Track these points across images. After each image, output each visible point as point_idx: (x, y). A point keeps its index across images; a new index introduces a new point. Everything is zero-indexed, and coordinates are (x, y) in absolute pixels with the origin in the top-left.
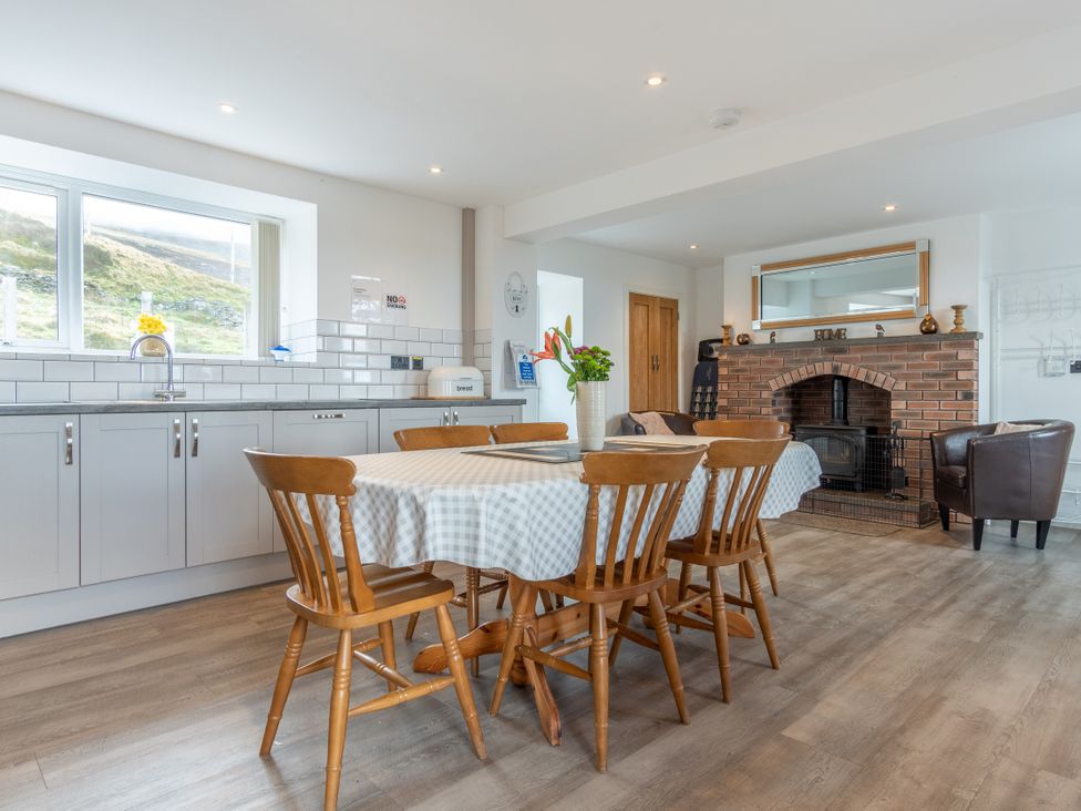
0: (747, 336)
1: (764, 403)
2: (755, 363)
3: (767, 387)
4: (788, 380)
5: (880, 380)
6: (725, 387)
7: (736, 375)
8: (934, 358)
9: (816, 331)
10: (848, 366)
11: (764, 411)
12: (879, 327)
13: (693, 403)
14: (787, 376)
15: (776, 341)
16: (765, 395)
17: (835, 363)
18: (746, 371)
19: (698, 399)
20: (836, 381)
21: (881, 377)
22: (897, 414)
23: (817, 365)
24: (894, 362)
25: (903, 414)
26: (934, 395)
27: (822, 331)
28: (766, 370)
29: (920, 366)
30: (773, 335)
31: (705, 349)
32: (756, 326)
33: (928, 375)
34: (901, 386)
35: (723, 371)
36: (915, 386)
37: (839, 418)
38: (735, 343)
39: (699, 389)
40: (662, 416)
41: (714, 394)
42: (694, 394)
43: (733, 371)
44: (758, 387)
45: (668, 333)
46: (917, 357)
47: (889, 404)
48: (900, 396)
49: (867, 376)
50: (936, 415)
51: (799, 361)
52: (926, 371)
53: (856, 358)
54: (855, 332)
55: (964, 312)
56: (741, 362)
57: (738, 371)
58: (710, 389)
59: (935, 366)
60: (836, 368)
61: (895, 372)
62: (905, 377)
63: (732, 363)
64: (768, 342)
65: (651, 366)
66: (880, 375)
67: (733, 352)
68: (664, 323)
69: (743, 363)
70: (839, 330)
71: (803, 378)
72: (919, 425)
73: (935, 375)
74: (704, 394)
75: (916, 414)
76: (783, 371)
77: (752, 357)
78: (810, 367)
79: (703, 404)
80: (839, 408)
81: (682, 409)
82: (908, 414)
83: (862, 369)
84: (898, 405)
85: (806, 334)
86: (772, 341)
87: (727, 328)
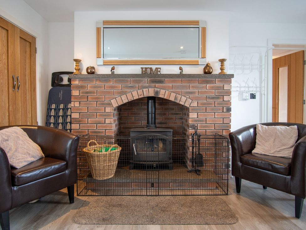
0: (93, 68)
1: (108, 115)
2: (100, 87)
3: (110, 104)
4: (125, 99)
5: (183, 100)
6: (77, 104)
7: (86, 96)
8: (212, 88)
9: (142, 68)
10: (164, 91)
11: (108, 121)
12: (181, 69)
13: (48, 116)
14: (124, 97)
15: (115, 73)
16: (108, 110)
17: (156, 89)
18: (93, 93)
19: (53, 113)
20: (150, 101)
21: (184, 99)
22: (192, 121)
23: (144, 90)
24: (191, 90)
25: (196, 121)
26: (212, 110)
27: (146, 68)
28: (109, 93)
29: (205, 92)
30: (113, 69)
31: (56, 77)
32: (100, 61)
33: (209, 98)
34: (195, 104)
35: (75, 93)
36: (202, 104)
37: (152, 124)
38: (84, 72)
39: (53, 106)
40: (25, 130)
41: (65, 109)
42: (49, 109)
43: (83, 93)
44: (103, 104)
45: (28, 61)
46: (203, 87)
47: (188, 115)
48: (194, 110)
49: (176, 98)
50: (213, 121)
51: (132, 87)
52: (208, 95)
53: (169, 87)
54: (166, 70)
55: (225, 63)
56: (89, 86)
57: (87, 93)
58: (62, 106)
59: (212, 93)
60: (157, 93)
61: (191, 96)
62: (197, 99)
63: (82, 87)
64: (110, 73)
65: (11, 85)
66: (183, 97)
67: (83, 79)
68: (23, 51)
69: (91, 87)
70: (157, 68)
71: (135, 98)
72: (204, 127)
73: (213, 98)
74: (57, 110)
75: (202, 121)
76: (122, 93)
77: (98, 83)
78: (140, 92)
79: (56, 117)
80: (152, 118)
81: (40, 121)
82: (199, 121)
83: (172, 94)
84: (193, 115)
85: (136, 70)
86: (113, 73)
87: (77, 61)
